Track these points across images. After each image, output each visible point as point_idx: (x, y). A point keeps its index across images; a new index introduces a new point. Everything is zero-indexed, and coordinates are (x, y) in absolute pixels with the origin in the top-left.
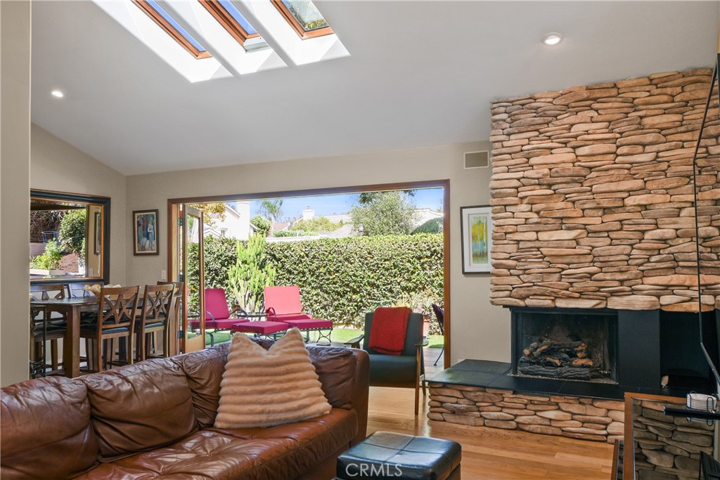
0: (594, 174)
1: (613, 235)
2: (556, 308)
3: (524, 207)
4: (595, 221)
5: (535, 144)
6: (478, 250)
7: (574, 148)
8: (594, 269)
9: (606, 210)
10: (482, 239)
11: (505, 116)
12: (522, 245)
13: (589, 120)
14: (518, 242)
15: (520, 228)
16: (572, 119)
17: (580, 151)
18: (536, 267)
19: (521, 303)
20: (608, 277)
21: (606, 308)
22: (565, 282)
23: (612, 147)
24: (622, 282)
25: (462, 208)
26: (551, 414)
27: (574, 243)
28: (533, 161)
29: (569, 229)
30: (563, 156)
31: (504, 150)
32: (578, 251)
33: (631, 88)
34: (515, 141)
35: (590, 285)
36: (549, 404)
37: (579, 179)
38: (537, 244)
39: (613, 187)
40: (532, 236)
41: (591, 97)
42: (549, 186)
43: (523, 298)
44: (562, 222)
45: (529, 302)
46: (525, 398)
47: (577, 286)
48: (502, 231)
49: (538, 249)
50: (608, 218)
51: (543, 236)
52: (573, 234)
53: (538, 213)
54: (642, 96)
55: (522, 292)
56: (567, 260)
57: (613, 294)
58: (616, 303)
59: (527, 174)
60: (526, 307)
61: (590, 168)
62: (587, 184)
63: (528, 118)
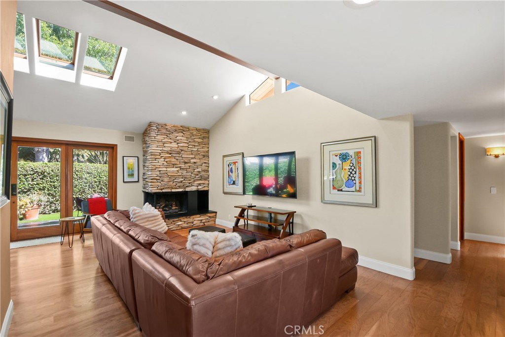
0: (183, 152)
1: (188, 170)
2: (172, 192)
3: (162, 160)
4: (183, 166)
5: (166, 140)
6: (130, 173)
7: (178, 143)
8: (183, 180)
9: (185, 163)
10: (132, 169)
11: (156, 128)
12: (161, 172)
13: (181, 136)
14: (160, 171)
15: (161, 166)
16: (177, 135)
17: (179, 145)
18: (166, 179)
19: (161, 191)
20: (186, 182)
21: (185, 191)
22: (174, 184)
23: (187, 145)
24: (189, 183)
25: (123, 157)
26: (180, 223)
27: (177, 172)
28: (165, 145)
29: (176, 168)
30: (174, 145)
31: (156, 140)
32: (178, 174)
33: (192, 130)
34: (159, 137)
35: (182, 184)
36: (178, 220)
37: (179, 153)
38: (167, 172)
39: (188, 156)
40: (165, 169)
41: (183, 129)
42: (170, 154)
43: (162, 190)
44: (174, 165)
45: (163, 191)
46: (171, 220)
47: (178, 185)
48: (154, 167)
49: (167, 173)
50: (186, 165)
51: (168, 169)
52: (177, 169)
53: (166, 162)
54: (195, 133)
55: (162, 187)
56: (175, 177)
57: (187, 187)
58: (188, 189)
59: (163, 149)
60: (163, 192)
61: (182, 150)
62: (181, 154)
63: (164, 131)
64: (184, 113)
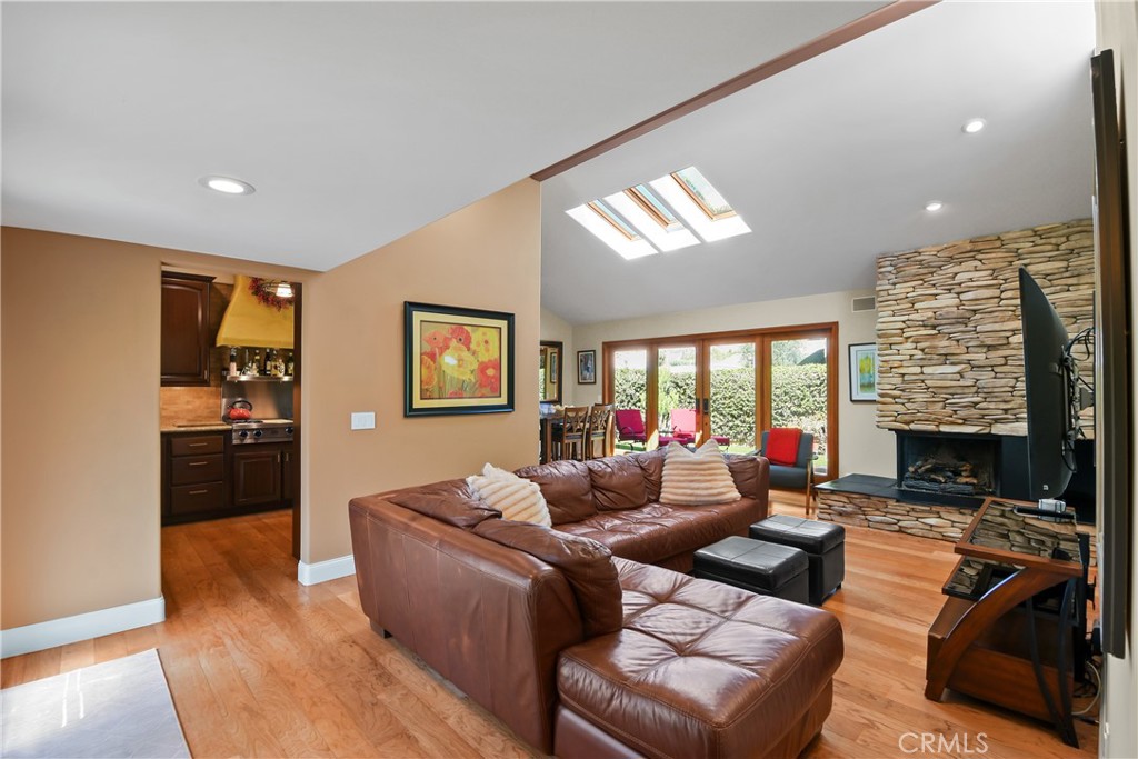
0: (978, 316)
1: (997, 369)
2: (940, 432)
3: (909, 345)
4: (979, 357)
5: (920, 292)
6: (866, 381)
7: (958, 294)
8: (978, 399)
9: (990, 348)
10: (869, 372)
11: (890, 269)
12: (906, 378)
13: (972, 269)
14: (903, 375)
15: (904, 364)
16: (956, 269)
17: (963, 297)
18: (921, 397)
19: (906, 427)
20: (992, 406)
21: (989, 434)
22: (949, 410)
23: (997, 292)
24: (1006, 411)
25: (850, 346)
26: (933, 521)
27: (958, 377)
28: (916, 306)
29: (952, 364)
30: (947, 301)
31: (889, 298)
32: (962, 383)
33: (1015, 240)
34: (900, 290)
35: (974, 412)
36: (930, 512)
37: (964, 321)
38: (922, 377)
39: (997, 327)
40: (918, 370)
41: (975, 249)
42: (934, 327)
43: (908, 423)
44: (946, 358)
45: (913, 426)
46: (908, 507)
47: (963, 413)
48: (887, 366)
49: (923, 381)
50: (992, 354)
51: (926, 370)
52: (957, 368)
53: (922, 350)
54: (1026, 246)
55: (906, 418)
56: (951, 391)
57: (997, 421)
58: (999, 429)
59: (911, 317)
60: (911, 431)
61: (975, 311)
62: (971, 324)
63: (913, 270)
64: (934, 208)
